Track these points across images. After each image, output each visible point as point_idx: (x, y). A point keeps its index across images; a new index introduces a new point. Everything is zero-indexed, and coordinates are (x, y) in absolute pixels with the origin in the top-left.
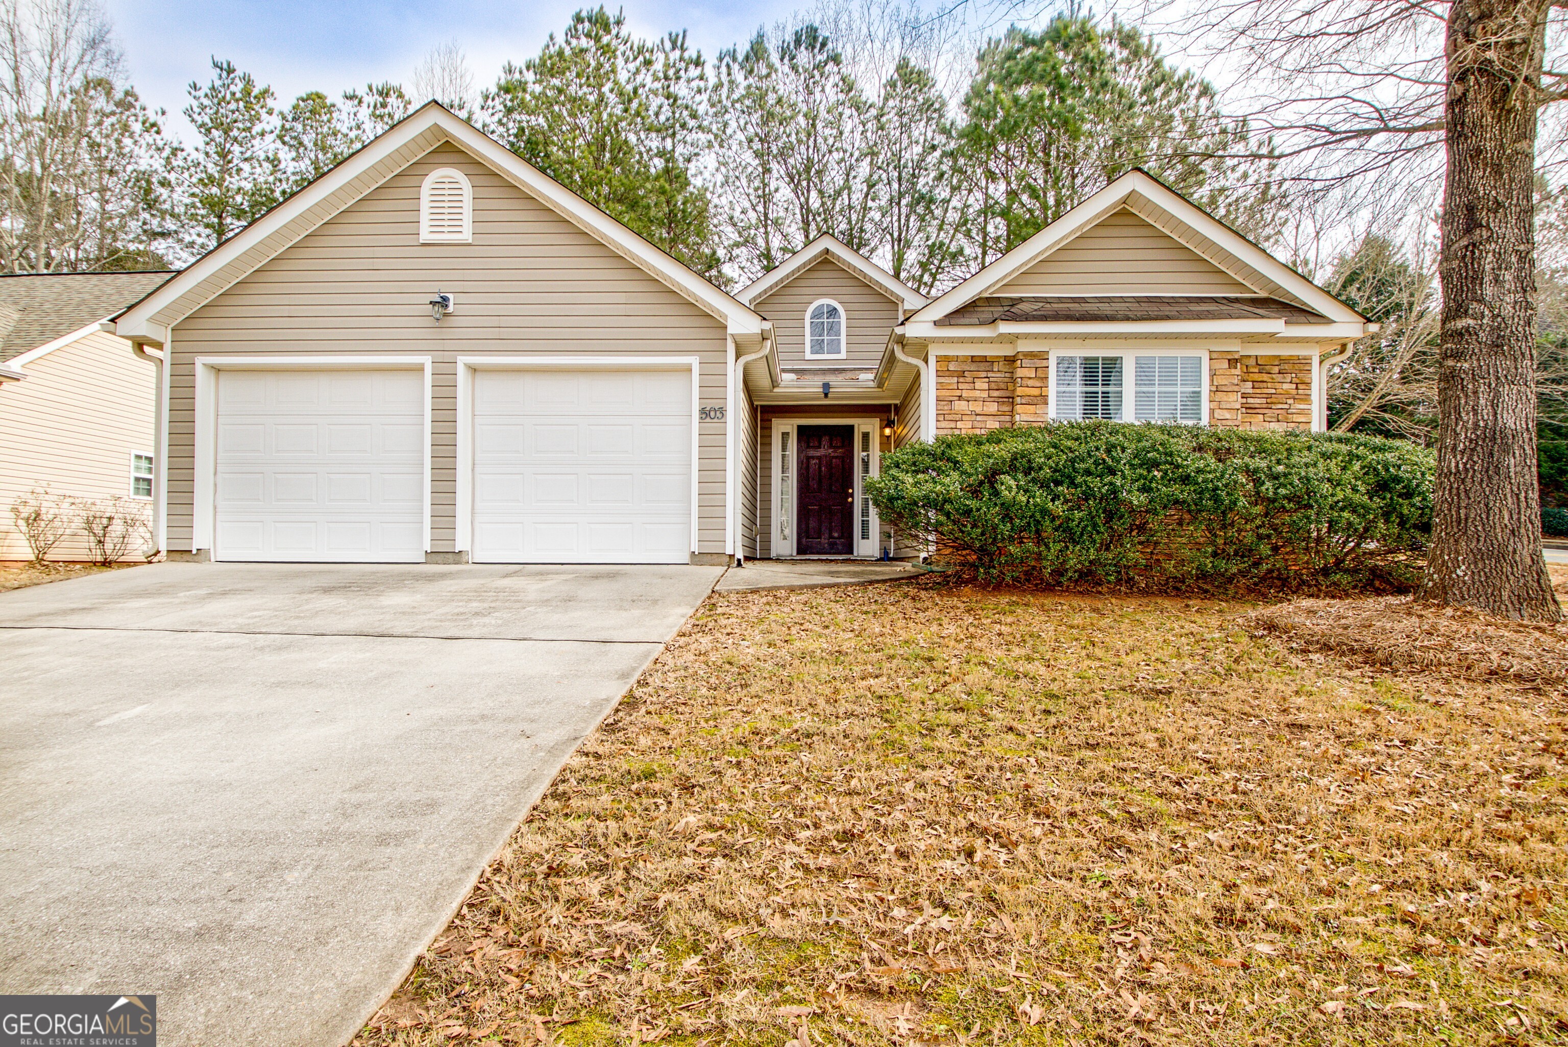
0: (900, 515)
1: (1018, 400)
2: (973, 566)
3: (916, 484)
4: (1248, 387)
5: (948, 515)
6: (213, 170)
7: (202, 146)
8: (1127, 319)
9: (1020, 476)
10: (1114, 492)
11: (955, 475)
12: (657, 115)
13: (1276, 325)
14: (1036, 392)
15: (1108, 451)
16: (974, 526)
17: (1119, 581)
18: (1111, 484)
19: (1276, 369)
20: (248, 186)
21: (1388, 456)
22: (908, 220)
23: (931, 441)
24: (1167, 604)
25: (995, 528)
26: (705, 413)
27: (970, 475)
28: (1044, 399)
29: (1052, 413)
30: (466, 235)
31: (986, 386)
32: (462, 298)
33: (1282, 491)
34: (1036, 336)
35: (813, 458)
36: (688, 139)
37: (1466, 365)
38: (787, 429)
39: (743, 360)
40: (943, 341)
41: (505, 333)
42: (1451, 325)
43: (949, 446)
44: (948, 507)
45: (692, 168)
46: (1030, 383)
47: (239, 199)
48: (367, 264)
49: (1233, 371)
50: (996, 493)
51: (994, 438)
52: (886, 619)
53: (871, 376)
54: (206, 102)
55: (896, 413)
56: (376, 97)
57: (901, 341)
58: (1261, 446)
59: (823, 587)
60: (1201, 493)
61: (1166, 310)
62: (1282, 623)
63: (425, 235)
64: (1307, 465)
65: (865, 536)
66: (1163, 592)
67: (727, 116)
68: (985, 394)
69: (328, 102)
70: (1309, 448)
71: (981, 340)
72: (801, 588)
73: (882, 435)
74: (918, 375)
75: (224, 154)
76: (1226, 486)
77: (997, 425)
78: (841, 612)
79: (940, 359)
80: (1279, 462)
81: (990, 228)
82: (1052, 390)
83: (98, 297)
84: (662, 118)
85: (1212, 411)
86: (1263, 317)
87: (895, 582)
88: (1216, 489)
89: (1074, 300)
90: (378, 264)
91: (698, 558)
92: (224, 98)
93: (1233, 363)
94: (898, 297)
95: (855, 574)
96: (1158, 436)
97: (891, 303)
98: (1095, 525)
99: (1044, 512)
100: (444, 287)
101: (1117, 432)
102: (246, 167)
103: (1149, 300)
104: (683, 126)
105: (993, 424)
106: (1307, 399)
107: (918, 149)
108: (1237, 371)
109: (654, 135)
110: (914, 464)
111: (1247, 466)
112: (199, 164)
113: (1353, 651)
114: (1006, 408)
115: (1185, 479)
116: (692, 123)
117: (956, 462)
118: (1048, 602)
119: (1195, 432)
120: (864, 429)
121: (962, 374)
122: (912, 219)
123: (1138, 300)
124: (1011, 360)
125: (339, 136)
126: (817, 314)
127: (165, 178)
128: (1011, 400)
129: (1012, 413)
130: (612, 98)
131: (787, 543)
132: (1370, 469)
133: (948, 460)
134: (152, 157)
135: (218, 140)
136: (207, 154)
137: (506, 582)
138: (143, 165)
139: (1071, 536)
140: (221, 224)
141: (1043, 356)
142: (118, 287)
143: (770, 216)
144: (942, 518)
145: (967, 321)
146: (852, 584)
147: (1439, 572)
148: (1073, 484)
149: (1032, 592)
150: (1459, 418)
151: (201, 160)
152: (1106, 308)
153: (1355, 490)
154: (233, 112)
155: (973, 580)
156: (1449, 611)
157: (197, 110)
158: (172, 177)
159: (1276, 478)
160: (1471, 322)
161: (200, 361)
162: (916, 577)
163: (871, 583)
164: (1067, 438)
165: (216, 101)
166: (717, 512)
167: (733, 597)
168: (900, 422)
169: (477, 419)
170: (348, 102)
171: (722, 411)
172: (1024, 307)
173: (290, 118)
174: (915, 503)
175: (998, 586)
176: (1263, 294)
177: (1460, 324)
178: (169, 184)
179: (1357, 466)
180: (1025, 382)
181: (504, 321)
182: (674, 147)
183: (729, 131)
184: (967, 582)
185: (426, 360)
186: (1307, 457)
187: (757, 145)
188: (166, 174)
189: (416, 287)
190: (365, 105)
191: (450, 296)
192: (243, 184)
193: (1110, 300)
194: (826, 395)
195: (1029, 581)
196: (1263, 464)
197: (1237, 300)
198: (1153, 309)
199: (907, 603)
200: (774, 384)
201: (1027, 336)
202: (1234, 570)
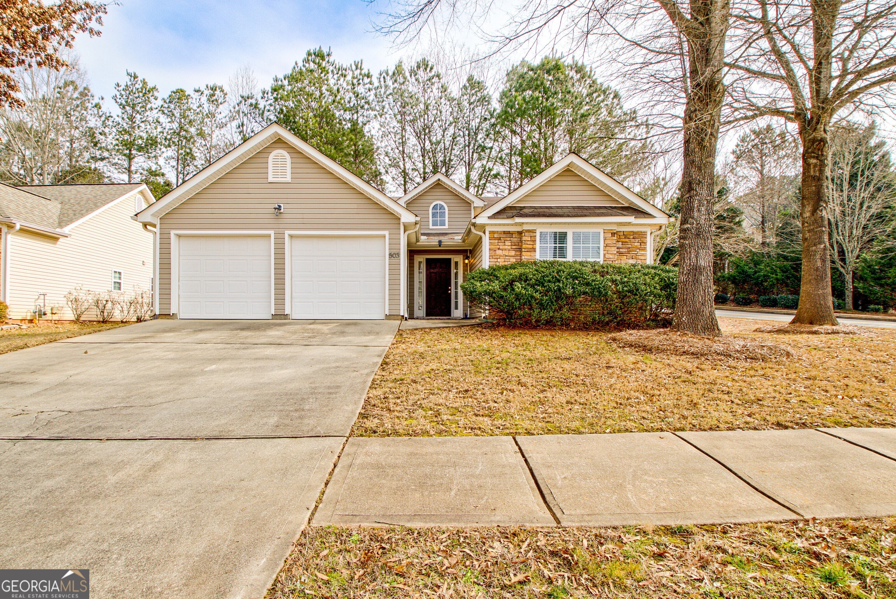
0: (475, 299)
1: (523, 250)
2: (504, 319)
3: (481, 286)
4: (620, 245)
5: (494, 298)
6: (126, 126)
7: (120, 114)
8: (568, 216)
9: (523, 283)
10: (559, 290)
11: (497, 282)
12: (349, 102)
13: (631, 219)
14: (531, 246)
15: (557, 273)
16: (505, 303)
17: (562, 325)
18: (558, 286)
19: (632, 237)
20: (145, 135)
21: (671, 274)
22: (472, 155)
23: (487, 268)
24: (581, 333)
25: (513, 303)
26: (391, 255)
27: (503, 282)
28: (534, 250)
29: (538, 256)
30: (288, 179)
31: (510, 244)
32: (287, 206)
33: (625, 289)
34: (531, 223)
35: (433, 273)
36: (365, 114)
37: (687, 242)
38: (421, 260)
39: (407, 233)
40: (492, 225)
41: (305, 221)
42: (683, 227)
43: (494, 270)
44: (494, 295)
45: (366, 129)
46: (528, 243)
47: (140, 142)
48: (246, 191)
49: (613, 238)
50: (513, 290)
51: (513, 267)
52: (471, 339)
53: (460, 237)
54: (123, 93)
55: (470, 253)
56: (210, 91)
57: (474, 225)
58: (619, 271)
59: (443, 328)
60: (594, 289)
61: (585, 212)
62: (618, 338)
63: (271, 179)
64: (637, 278)
65: (456, 308)
66: (580, 329)
67: (384, 104)
68: (510, 247)
69: (187, 94)
70: (639, 271)
71: (508, 225)
72: (435, 328)
73: (464, 263)
74: (481, 238)
75: (132, 119)
76: (604, 286)
77: (514, 260)
78: (453, 337)
79: (490, 232)
80: (625, 277)
81: (514, 161)
82: (538, 245)
83: (95, 197)
84: (352, 104)
85: (604, 255)
86: (625, 215)
87: (473, 326)
88: (600, 287)
89: (547, 208)
90: (250, 191)
91: (388, 317)
92: (132, 90)
93: (613, 234)
94: (471, 201)
95: (455, 323)
96: (577, 266)
97: (468, 203)
98: (552, 302)
99: (532, 297)
100: (279, 201)
101: (562, 265)
102: (142, 125)
103: (578, 207)
104: (362, 107)
105: (513, 260)
106: (644, 249)
107: (478, 120)
108: (615, 238)
109: (348, 112)
110: (480, 277)
111: (612, 278)
112: (119, 123)
113: (639, 346)
114: (518, 253)
115: (588, 284)
116: (366, 106)
117: (497, 277)
118: (533, 333)
119: (594, 264)
120: (456, 260)
121: (499, 239)
122: (475, 154)
123: (574, 208)
124: (520, 233)
125: (192, 111)
126: (435, 207)
127: (103, 131)
128: (520, 250)
129: (521, 255)
130: (327, 93)
131: (421, 312)
132: (662, 280)
133: (494, 276)
134: (96, 120)
135: (129, 112)
136: (123, 118)
137: (312, 326)
138: (92, 124)
139: (542, 306)
140: (130, 154)
141: (534, 231)
142: (103, 192)
143: (406, 151)
144: (492, 300)
145: (501, 216)
146: (455, 327)
147: (677, 319)
148: (543, 286)
149: (528, 329)
150: (685, 262)
151: (120, 122)
152: (560, 211)
153: (655, 288)
154: (136, 98)
155: (504, 325)
156: (679, 333)
157: (119, 97)
158: (107, 130)
159: (624, 283)
160: (689, 226)
161: (173, 232)
162: (481, 324)
163: (463, 326)
164: (542, 267)
165: (128, 92)
166: (397, 297)
167: (408, 332)
168: (472, 257)
169: (293, 258)
170: (196, 93)
171: (398, 255)
172: (526, 211)
173: (168, 101)
174: (481, 294)
175: (514, 327)
176: (627, 205)
177: (686, 226)
178: (105, 134)
179: (657, 278)
180: (526, 242)
181: (305, 216)
182: (358, 118)
183: (385, 110)
184: (502, 326)
185: (272, 233)
186: (638, 275)
187: (399, 117)
188: (103, 129)
189: (268, 201)
190: (205, 95)
191: (282, 205)
192: (141, 134)
193: (562, 208)
194: (440, 246)
195: (527, 325)
196: (619, 278)
197: (615, 208)
198: (580, 212)
199: (478, 333)
200: (418, 240)
201: (527, 223)
202: (607, 320)
